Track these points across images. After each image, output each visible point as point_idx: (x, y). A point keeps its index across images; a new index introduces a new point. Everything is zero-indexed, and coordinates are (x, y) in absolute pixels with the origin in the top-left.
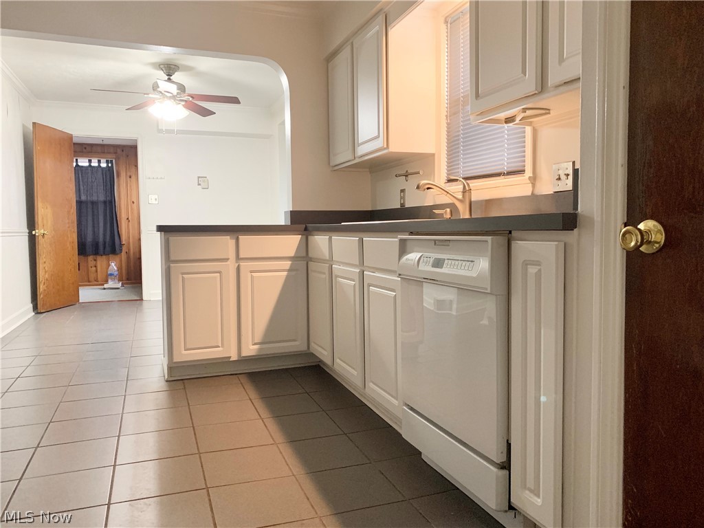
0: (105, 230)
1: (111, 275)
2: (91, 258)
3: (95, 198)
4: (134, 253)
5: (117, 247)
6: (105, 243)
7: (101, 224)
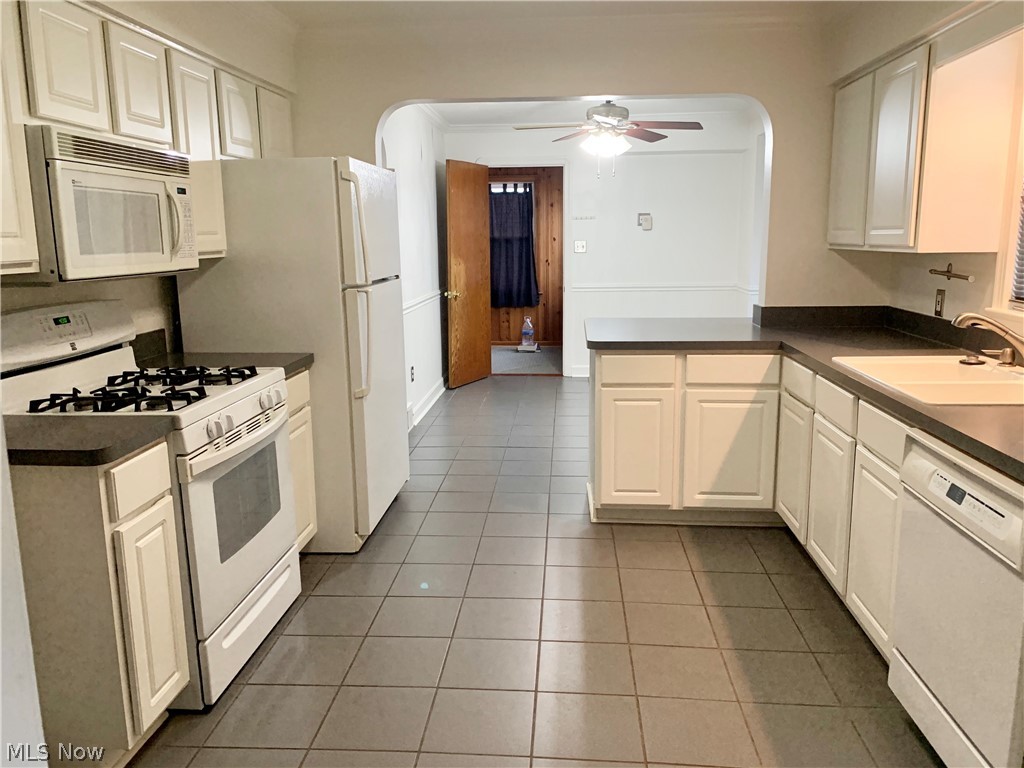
0: (520, 275)
1: (526, 334)
2: (503, 310)
3: (509, 235)
4: (553, 306)
5: (533, 298)
6: (519, 290)
7: (516, 268)
